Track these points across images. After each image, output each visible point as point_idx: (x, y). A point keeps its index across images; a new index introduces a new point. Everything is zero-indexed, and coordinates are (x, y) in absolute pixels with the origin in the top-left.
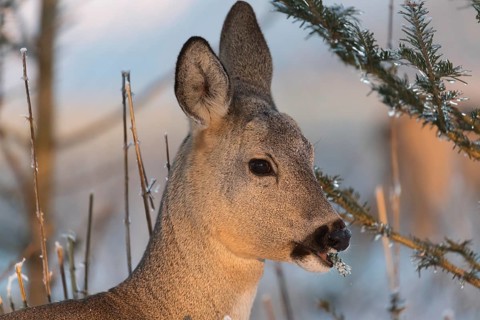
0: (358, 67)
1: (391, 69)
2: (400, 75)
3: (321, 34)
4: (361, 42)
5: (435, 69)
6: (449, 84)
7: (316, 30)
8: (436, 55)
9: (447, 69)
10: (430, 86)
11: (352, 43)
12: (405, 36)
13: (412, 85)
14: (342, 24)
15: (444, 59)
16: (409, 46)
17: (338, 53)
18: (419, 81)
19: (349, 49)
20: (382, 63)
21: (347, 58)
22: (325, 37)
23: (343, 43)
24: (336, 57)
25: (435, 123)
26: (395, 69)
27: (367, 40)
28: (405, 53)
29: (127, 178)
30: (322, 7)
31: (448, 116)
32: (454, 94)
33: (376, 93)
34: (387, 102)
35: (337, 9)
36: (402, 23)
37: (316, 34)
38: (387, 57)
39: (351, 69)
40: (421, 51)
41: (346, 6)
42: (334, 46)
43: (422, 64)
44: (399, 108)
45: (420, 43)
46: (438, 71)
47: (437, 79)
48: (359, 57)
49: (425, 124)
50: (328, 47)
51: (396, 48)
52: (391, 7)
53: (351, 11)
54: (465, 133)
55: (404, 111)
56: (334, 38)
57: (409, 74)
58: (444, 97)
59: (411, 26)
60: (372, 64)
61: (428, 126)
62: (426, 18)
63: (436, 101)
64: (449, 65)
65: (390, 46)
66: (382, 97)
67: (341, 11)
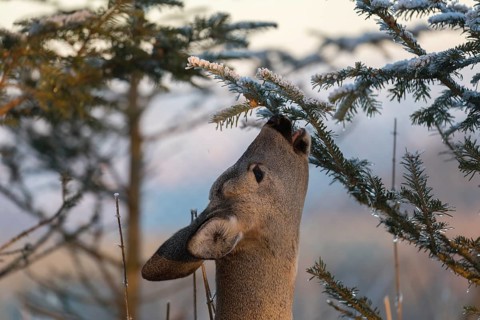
0: (370, 206)
1: (395, 206)
2: (402, 211)
3: (342, 180)
4: (372, 186)
5: (428, 206)
6: (439, 217)
7: (337, 178)
8: (429, 195)
9: (437, 206)
10: (425, 218)
11: (365, 186)
12: (405, 181)
13: (410, 218)
14: (358, 172)
15: (435, 198)
16: (408, 188)
17: (354, 194)
18: (416, 215)
19: (363, 191)
20: (388, 201)
21: (361, 198)
22: (344, 183)
23: (359, 187)
24: (353, 198)
25: (428, 247)
26: (397, 206)
27: (377, 184)
28: (406, 193)
29: (195, 291)
30: (342, 158)
31: (438, 241)
32: (442, 225)
33: (383, 225)
34: (392, 231)
35: (355, 161)
36: (402, 171)
37: (338, 181)
38: (391, 196)
39: (365, 207)
40: (417, 191)
41: (361, 159)
42: (351, 189)
43: (417, 201)
44: (401, 235)
45: (416, 186)
46: (430, 207)
47: (430, 213)
48: (371, 197)
49: (421, 248)
50: (347, 190)
51: (398, 190)
52: (394, 160)
53: (364, 163)
54: (451, 255)
55: (405, 238)
56: (351, 182)
57: (409, 210)
58: (435, 227)
59: (410, 173)
60: (380, 203)
61: (423, 250)
62: (421, 167)
63: (429, 230)
64: (439, 203)
65: (393, 189)
66: (388, 228)
67: (357, 162)
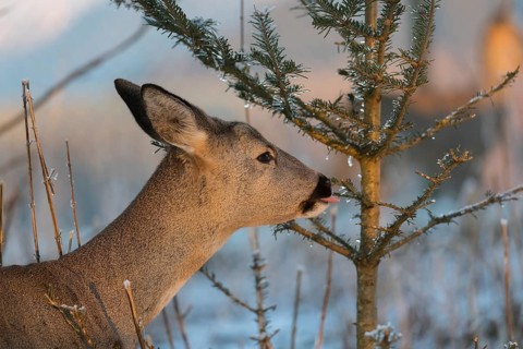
0: (217, 69)
1: (244, 69)
2: (252, 74)
3: (185, 43)
4: (219, 48)
5: (281, 68)
6: (292, 80)
7: (181, 40)
8: (281, 55)
9: (291, 67)
10: (278, 81)
11: (211, 48)
12: (255, 41)
13: (262, 81)
15: (287, 59)
16: (259, 49)
17: (200, 57)
18: (268, 78)
19: (210, 54)
20: (237, 64)
21: (208, 62)
22: (189, 45)
23: (205, 50)
24: (199, 61)
25: (283, 112)
26: (246, 68)
27: (223, 45)
28: (256, 55)
30: (186, 20)
31: (293, 106)
32: (297, 87)
33: (232, 89)
34: (242, 96)
35: (199, 21)
36: (252, 30)
37: (181, 43)
38: (240, 58)
39: (212, 70)
40: (269, 53)
41: (205, 19)
42: (196, 52)
43: (269, 63)
44: (252, 100)
45: (267, 47)
46: (283, 69)
47: (283, 75)
48: (218, 60)
49: (274, 113)
50: (192, 53)
51: (248, 51)
52: (242, 18)
53: (209, 22)
54: (308, 119)
55: (257, 103)
56: (196, 45)
57: (259, 73)
58: (290, 90)
59: (259, 33)
60: (229, 66)
61: (277, 115)
62: (272, 26)
63: (283, 94)
64: (293, 64)
65: (242, 50)
66: (238, 92)
67: (202, 23)
